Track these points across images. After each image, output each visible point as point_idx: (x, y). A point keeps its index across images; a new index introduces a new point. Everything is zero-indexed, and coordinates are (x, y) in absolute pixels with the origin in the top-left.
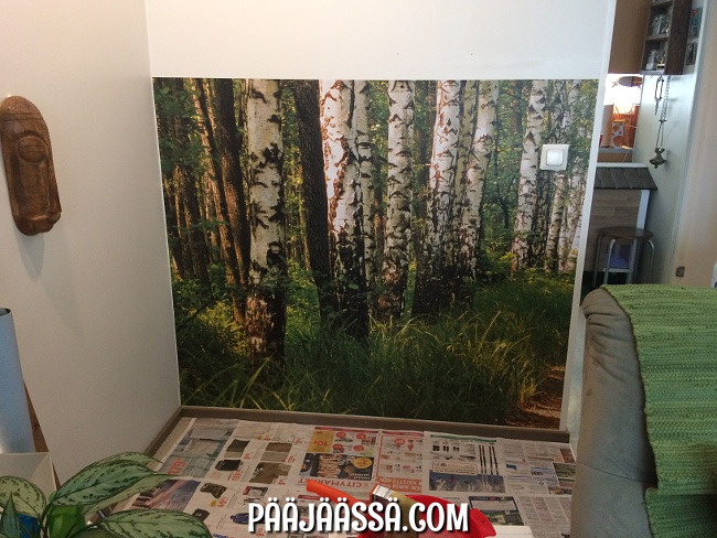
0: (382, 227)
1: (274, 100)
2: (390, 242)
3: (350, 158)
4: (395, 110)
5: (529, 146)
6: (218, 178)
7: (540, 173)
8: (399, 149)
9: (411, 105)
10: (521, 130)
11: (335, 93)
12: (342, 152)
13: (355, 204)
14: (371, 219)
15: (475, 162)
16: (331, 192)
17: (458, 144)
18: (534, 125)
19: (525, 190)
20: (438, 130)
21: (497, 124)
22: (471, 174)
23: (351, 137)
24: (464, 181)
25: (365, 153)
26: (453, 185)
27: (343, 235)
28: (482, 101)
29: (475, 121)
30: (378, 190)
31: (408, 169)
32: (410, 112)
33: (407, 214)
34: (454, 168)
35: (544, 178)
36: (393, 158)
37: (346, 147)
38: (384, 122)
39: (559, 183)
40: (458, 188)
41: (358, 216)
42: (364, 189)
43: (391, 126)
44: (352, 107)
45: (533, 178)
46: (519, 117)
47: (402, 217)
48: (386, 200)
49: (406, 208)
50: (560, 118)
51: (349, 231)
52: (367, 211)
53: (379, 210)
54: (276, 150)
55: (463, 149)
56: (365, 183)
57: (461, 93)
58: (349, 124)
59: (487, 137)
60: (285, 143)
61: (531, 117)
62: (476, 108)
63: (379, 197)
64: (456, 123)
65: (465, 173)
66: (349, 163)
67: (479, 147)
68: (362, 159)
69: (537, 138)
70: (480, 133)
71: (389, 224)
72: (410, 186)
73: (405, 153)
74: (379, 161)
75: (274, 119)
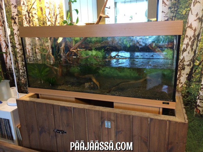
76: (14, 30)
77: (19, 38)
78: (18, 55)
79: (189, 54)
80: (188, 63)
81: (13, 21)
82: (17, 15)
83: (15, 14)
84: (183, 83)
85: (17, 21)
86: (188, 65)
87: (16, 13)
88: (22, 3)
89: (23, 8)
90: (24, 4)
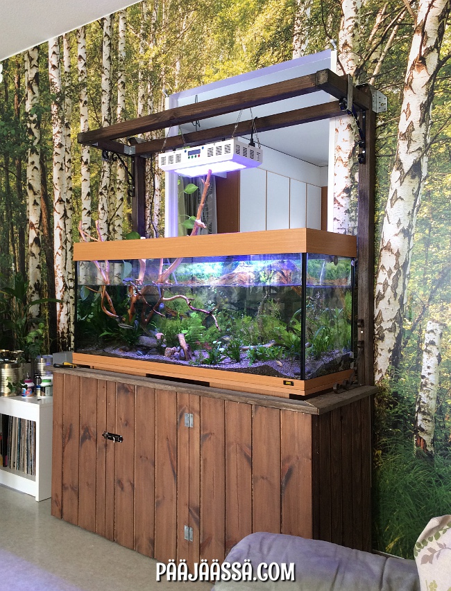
1: (38, 256)
3: (66, 287)
11: (60, 252)
12: (62, 284)
13: (67, 314)
16: (58, 308)
23: (66, 275)
25: (71, 284)
27: (63, 333)
37: (64, 281)
41: (69, 322)
42: (71, 305)
44: (66, 259)
51: (65, 331)
52: (72, 319)
54: (39, 283)
56: (72, 301)
58: (65, 268)
60: (42, 280)
66: (65, 290)
68: (70, 288)
75: (38, 267)
79: (389, 304)
82: (89, 228)
83: (87, 226)
86: (390, 330)
87: (89, 224)
88: (100, 207)
89: (101, 216)
90: (103, 209)
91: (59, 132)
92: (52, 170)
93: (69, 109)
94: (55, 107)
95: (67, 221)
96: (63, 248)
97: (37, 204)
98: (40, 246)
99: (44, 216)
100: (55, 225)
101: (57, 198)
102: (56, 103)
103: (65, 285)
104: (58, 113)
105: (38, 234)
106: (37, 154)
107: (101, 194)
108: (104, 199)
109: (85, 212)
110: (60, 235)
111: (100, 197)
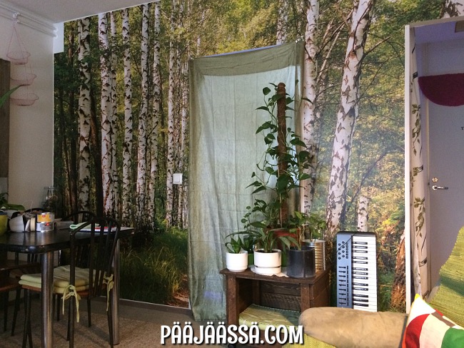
0: (121, 209)
1: (87, 160)
2: (124, 215)
3: (111, 181)
4: (125, 162)
5: (169, 175)
6: (70, 190)
7: (173, 185)
8: (126, 177)
9: (130, 160)
10: (166, 169)
11: (106, 156)
12: (108, 178)
13: (112, 199)
14: (118, 205)
15: (151, 181)
16: (105, 195)
17: (146, 174)
18: (170, 166)
19: (169, 192)
20: (139, 169)
21: (157, 166)
22: (151, 186)
23: (111, 172)
24: (148, 189)
25: (116, 179)
26: (144, 191)
27: (108, 212)
28: (152, 158)
29: (150, 165)
30: (120, 193)
31: (130, 185)
32: (130, 162)
33: (130, 203)
34: (145, 184)
35: (175, 187)
36: (125, 180)
37: (110, 177)
38: (122, 167)
39: (180, 189)
40: (146, 192)
41: (113, 204)
42: (115, 193)
43: (124, 168)
44: (112, 162)
45: (171, 188)
46: (165, 164)
47: (128, 204)
48: (123, 197)
49: (129, 201)
50: (178, 163)
51: (110, 211)
52: (116, 202)
53: (120, 202)
54: (88, 179)
55: (147, 177)
56: (116, 190)
57: (145, 155)
58: (111, 168)
59: (155, 171)
60: (91, 176)
61: (169, 163)
62: (150, 160)
63: (120, 197)
64: (144, 166)
65: (148, 186)
66: (111, 183)
67: (152, 175)
68: (115, 181)
69: (171, 171)
70: (152, 170)
71: (123, 207)
72: (130, 192)
73: (129, 178)
74: (120, 182)
75: (88, 167)
76: (124, 159)
77: (129, 170)
78: (124, 193)
79: (338, 187)
80: (339, 199)
81: (125, 148)
82: (131, 141)
83: (129, 140)
84: (336, 226)
85: (130, 148)
86: (339, 202)
87: (131, 138)
88: (140, 127)
89: (141, 133)
90: (142, 128)
91: (106, 76)
92: (100, 101)
93: (115, 61)
94: (104, 59)
95: (112, 136)
96: (109, 154)
97: (88, 124)
98: (89, 152)
99: (93, 131)
100: (103, 139)
101: (104, 119)
102: (104, 56)
103: (110, 179)
104: (106, 63)
105: (88, 144)
106: (88, 89)
107: (141, 118)
108: (143, 122)
109: (128, 130)
110: (107, 145)
111: (140, 120)
